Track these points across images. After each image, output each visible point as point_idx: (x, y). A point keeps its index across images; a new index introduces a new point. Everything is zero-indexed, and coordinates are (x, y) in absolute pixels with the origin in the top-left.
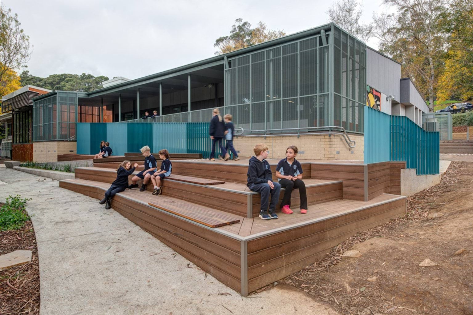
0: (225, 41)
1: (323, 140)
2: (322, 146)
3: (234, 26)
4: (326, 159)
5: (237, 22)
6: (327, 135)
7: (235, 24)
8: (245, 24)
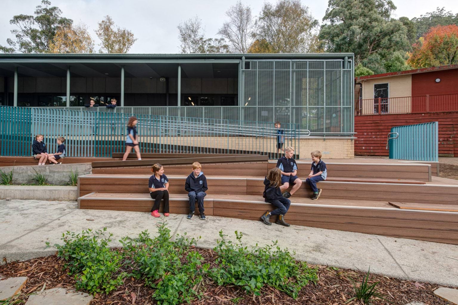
0: (27, 20)
1: (347, 143)
2: (346, 148)
3: (39, 6)
4: (349, 158)
5: (43, 4)
6: (349, 139)
7: (41, 5)
8: (54, 9)
